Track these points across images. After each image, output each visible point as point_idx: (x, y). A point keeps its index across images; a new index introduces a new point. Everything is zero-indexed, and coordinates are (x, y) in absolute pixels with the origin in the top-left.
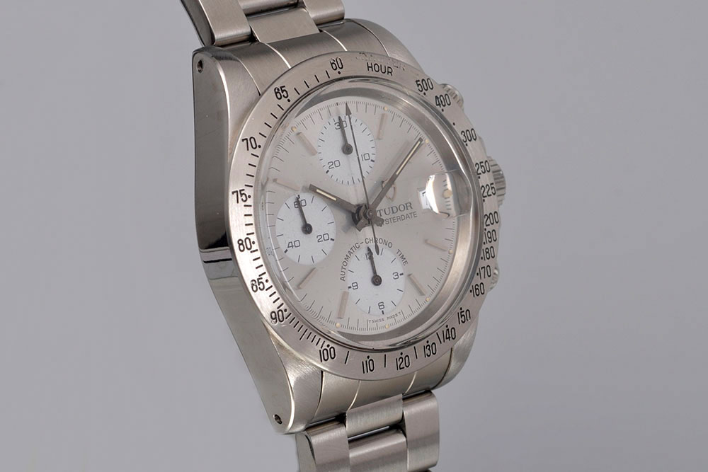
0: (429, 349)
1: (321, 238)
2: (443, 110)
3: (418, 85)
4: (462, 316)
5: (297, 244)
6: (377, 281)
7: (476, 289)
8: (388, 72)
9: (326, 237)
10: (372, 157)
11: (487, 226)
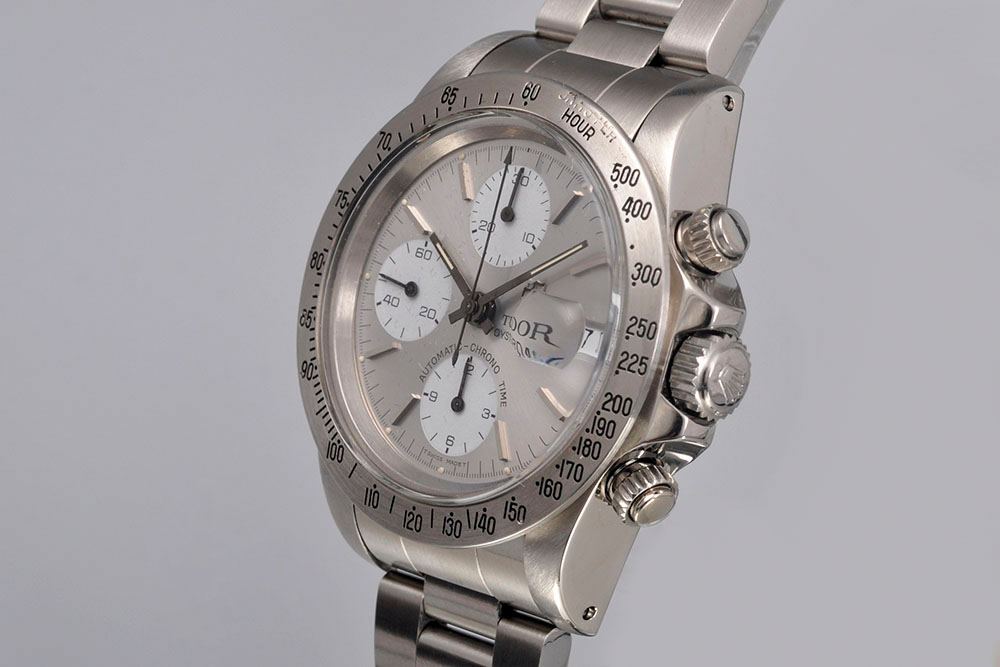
0: (451, 525)
1: (425, 312)
2: (627, 220)
3: (615, 170)
4: (511, 509)
5: (395, 302)
6: (458, 405)
7: (547, 486)
8: (586, 133)
9: (432, 314)
10: (537, 243)
11: (603, 408)
